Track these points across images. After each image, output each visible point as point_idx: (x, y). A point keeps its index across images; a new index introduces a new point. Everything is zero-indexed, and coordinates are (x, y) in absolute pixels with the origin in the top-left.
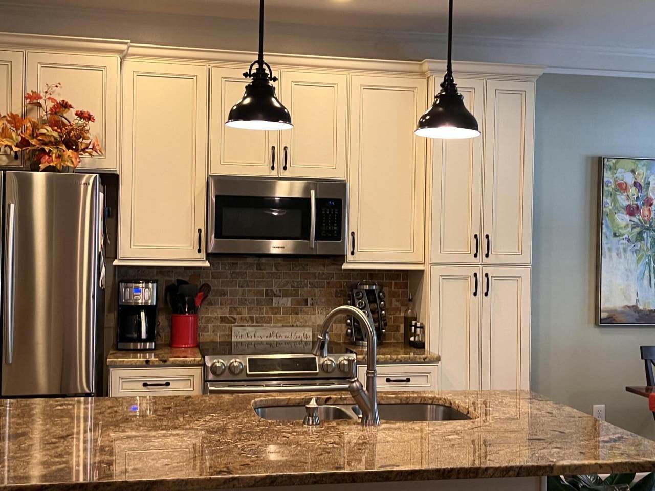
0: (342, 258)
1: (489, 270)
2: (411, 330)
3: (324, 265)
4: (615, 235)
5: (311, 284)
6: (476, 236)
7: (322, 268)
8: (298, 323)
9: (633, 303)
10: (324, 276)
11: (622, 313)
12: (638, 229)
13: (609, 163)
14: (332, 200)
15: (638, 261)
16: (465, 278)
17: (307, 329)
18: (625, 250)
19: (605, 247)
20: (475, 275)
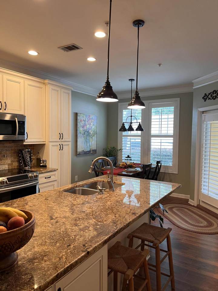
0: (23, 141)
1: (63, 143)
2: (41, 162)
3: (10, 143)
4: (80, 133)
5: (6, 150)
6: (60, 133)
7: (9, 144)
8: (2, 164)
9: (83, 150)
10: (10, 147)
11: (81, 152)
12: (84, 132)
13: (79, 114)
14: (21, 121)
15: (84, 139)
16: (57, 146)
17: (6, 165)
18: (82, 137)
19: (78, 136)
20: (60, 144)
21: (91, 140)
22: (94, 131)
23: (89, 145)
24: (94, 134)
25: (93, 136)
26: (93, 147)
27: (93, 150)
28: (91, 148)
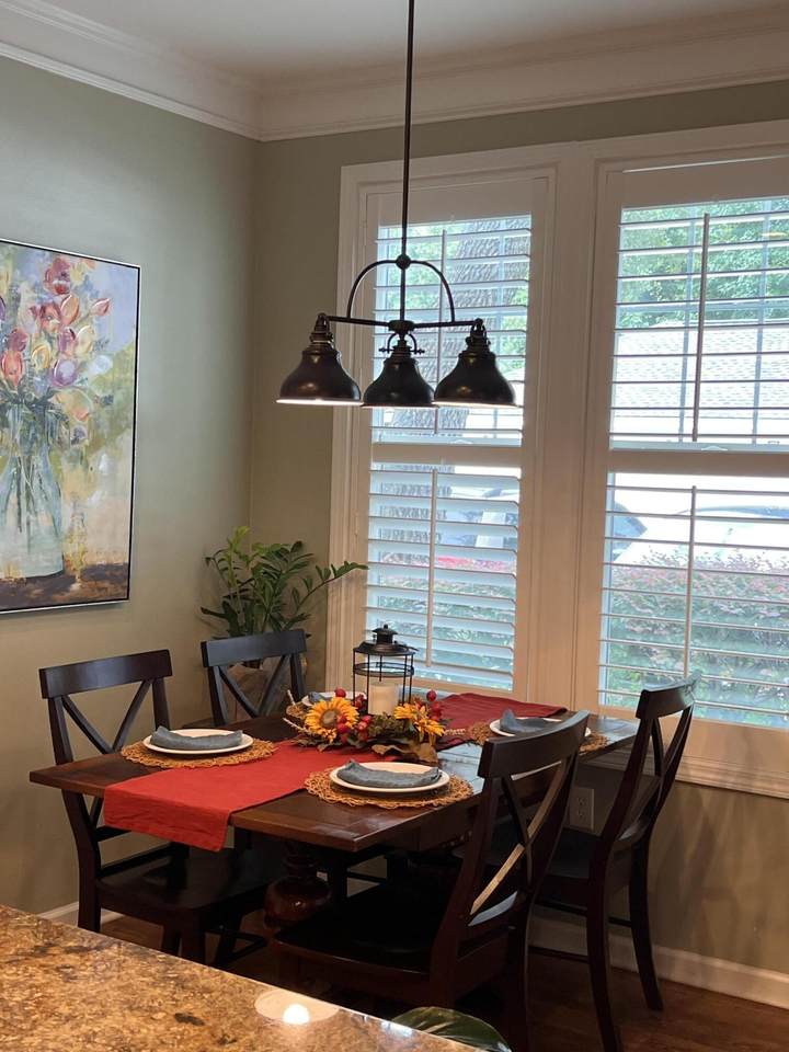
21: (72, 476)
22: (108, 400)
23: (56, 523)
24: (105, 430)
25: (96, 445)
26: (90, 542)
27: (94, 573)
28: (71, 549)
